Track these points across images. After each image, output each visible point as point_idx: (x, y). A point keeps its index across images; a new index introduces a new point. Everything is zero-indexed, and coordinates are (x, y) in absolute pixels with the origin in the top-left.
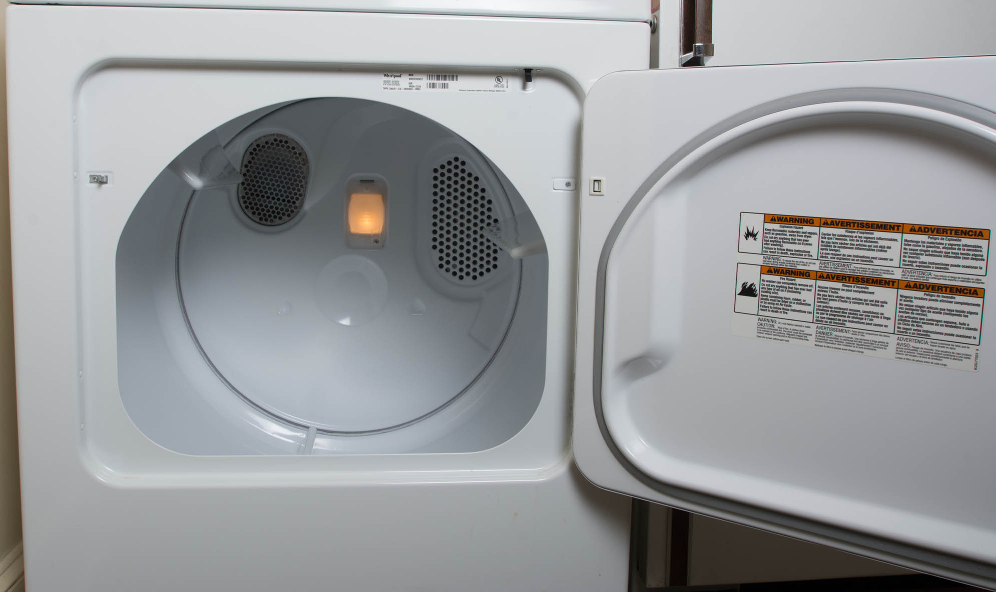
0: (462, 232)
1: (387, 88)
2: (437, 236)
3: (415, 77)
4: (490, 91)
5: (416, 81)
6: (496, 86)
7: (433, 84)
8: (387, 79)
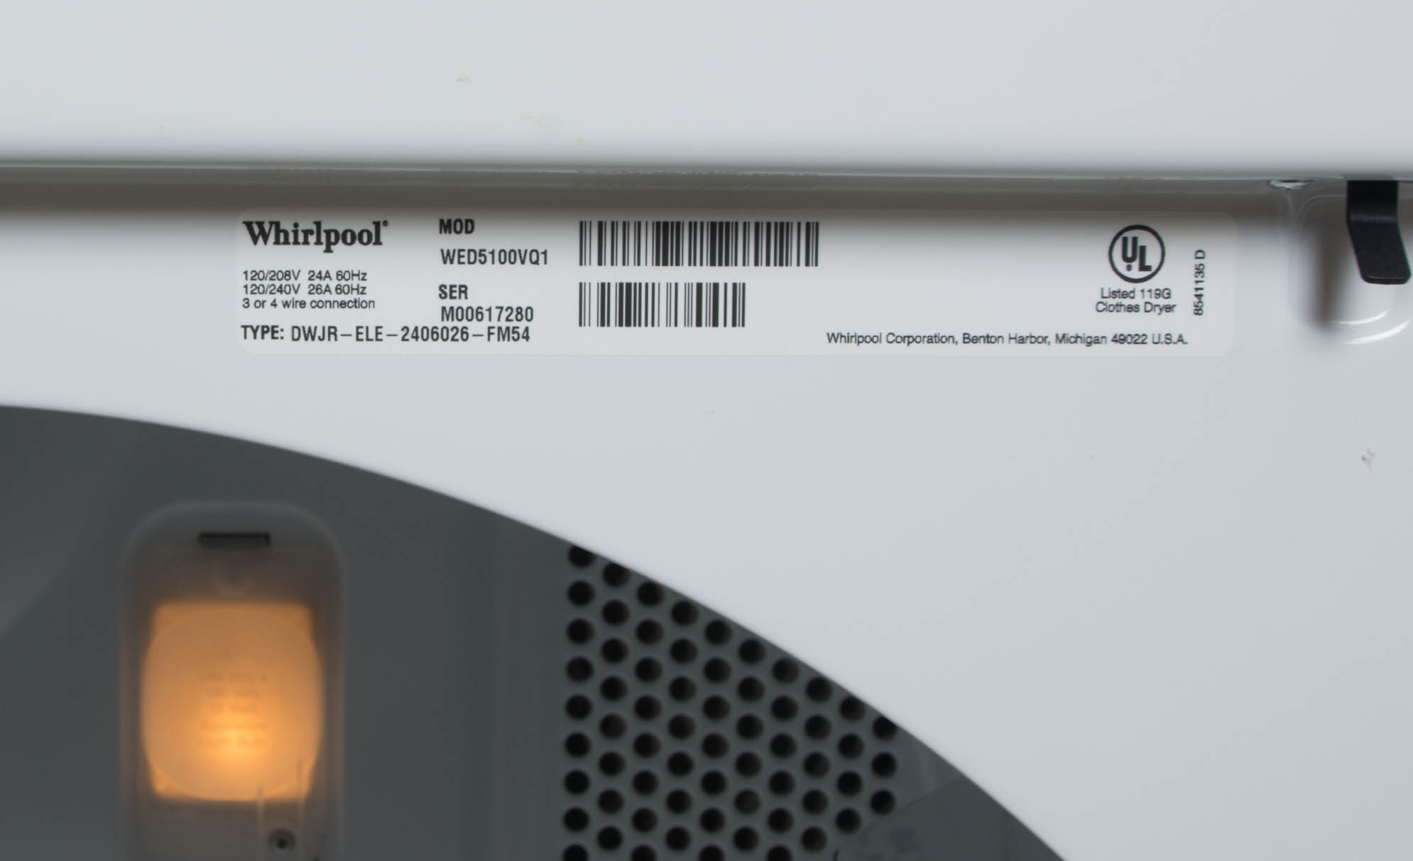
0: (713, 783)
1: (272, 331)
2: (588, 802)
3: (485, 238)
4: (1062, 339)
5: (492, 271)
6: (1114, 302)
7: (627, 291)
8: (271, 257)
